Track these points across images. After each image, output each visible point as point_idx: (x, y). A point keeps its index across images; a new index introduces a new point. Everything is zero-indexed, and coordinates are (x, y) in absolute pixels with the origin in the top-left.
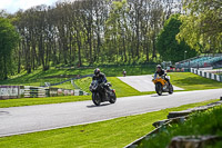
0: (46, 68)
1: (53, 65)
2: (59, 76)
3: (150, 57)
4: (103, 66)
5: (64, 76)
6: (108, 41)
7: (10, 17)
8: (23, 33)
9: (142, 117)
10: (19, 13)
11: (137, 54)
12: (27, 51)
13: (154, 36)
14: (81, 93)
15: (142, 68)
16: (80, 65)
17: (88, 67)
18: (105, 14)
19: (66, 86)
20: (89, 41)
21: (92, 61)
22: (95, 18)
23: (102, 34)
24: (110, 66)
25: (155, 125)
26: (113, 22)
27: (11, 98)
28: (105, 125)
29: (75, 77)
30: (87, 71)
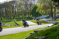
0: (1, 19)
1: (3, 18)
2: (5, 21)
3: (29, 16)
5: (6, 21)
6: (18, 12)
9: (27, 32)
11: (26, 15)
13: (30, 10)
14: (11, 26)
15: (27, 19)
16: (11, 18)
18: (17, 5)
19: (7, 24)
20: (13, 12)
21: (14, 17)
22: (14, 6)
23: (16, 10)
24: (19, 18)
25: (30, 34)
26: (19, 7)
28: (17, 34)
29: (9, 21)
30: (12, 20)
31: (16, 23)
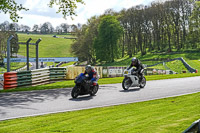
0: (144, 53)
1: (149, 51)
2: (154, 60)
4: (188, 52)
5: (158, 59)
6: (191, 32)
7: (116, 14)
8: (126, 27)
10: (123, 12)
12: (129, 41)
14: (171, 72)
16: (170, 51)
17: (176, 53)
18: (189, 11)
19: (159, 67)
20: (177, 32)
21: (179, 48)
22: (181, 15)
23: (187, 27)
26: (195, 17)
27: (117, 76)
29: (166, 60)
30: (175, 56)
31: (184, 64)
